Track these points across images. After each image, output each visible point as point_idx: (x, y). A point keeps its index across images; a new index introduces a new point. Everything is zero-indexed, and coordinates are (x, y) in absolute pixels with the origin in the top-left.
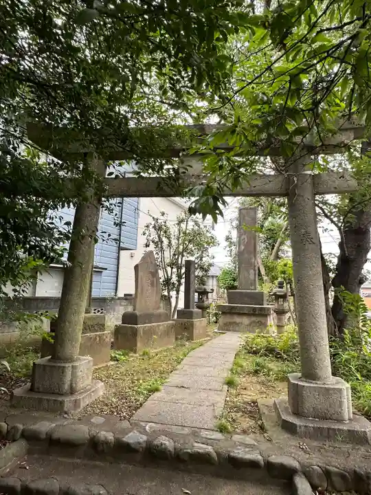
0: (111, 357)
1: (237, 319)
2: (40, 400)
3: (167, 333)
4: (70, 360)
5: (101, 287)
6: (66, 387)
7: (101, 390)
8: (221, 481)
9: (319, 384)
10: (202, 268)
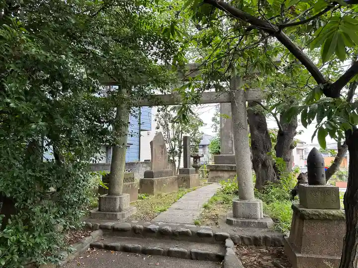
0: (139, 197)
1: (220, 174)
2: (105, 214)
3: (172, 183)
4: (118, 195)
5: (129, 156)
6: (117, 207)
7: (135, 211)
8: (193, 243)
9: (247, 201)
10: (195, 141)
